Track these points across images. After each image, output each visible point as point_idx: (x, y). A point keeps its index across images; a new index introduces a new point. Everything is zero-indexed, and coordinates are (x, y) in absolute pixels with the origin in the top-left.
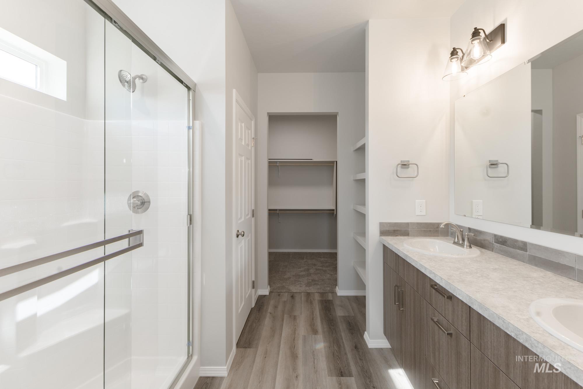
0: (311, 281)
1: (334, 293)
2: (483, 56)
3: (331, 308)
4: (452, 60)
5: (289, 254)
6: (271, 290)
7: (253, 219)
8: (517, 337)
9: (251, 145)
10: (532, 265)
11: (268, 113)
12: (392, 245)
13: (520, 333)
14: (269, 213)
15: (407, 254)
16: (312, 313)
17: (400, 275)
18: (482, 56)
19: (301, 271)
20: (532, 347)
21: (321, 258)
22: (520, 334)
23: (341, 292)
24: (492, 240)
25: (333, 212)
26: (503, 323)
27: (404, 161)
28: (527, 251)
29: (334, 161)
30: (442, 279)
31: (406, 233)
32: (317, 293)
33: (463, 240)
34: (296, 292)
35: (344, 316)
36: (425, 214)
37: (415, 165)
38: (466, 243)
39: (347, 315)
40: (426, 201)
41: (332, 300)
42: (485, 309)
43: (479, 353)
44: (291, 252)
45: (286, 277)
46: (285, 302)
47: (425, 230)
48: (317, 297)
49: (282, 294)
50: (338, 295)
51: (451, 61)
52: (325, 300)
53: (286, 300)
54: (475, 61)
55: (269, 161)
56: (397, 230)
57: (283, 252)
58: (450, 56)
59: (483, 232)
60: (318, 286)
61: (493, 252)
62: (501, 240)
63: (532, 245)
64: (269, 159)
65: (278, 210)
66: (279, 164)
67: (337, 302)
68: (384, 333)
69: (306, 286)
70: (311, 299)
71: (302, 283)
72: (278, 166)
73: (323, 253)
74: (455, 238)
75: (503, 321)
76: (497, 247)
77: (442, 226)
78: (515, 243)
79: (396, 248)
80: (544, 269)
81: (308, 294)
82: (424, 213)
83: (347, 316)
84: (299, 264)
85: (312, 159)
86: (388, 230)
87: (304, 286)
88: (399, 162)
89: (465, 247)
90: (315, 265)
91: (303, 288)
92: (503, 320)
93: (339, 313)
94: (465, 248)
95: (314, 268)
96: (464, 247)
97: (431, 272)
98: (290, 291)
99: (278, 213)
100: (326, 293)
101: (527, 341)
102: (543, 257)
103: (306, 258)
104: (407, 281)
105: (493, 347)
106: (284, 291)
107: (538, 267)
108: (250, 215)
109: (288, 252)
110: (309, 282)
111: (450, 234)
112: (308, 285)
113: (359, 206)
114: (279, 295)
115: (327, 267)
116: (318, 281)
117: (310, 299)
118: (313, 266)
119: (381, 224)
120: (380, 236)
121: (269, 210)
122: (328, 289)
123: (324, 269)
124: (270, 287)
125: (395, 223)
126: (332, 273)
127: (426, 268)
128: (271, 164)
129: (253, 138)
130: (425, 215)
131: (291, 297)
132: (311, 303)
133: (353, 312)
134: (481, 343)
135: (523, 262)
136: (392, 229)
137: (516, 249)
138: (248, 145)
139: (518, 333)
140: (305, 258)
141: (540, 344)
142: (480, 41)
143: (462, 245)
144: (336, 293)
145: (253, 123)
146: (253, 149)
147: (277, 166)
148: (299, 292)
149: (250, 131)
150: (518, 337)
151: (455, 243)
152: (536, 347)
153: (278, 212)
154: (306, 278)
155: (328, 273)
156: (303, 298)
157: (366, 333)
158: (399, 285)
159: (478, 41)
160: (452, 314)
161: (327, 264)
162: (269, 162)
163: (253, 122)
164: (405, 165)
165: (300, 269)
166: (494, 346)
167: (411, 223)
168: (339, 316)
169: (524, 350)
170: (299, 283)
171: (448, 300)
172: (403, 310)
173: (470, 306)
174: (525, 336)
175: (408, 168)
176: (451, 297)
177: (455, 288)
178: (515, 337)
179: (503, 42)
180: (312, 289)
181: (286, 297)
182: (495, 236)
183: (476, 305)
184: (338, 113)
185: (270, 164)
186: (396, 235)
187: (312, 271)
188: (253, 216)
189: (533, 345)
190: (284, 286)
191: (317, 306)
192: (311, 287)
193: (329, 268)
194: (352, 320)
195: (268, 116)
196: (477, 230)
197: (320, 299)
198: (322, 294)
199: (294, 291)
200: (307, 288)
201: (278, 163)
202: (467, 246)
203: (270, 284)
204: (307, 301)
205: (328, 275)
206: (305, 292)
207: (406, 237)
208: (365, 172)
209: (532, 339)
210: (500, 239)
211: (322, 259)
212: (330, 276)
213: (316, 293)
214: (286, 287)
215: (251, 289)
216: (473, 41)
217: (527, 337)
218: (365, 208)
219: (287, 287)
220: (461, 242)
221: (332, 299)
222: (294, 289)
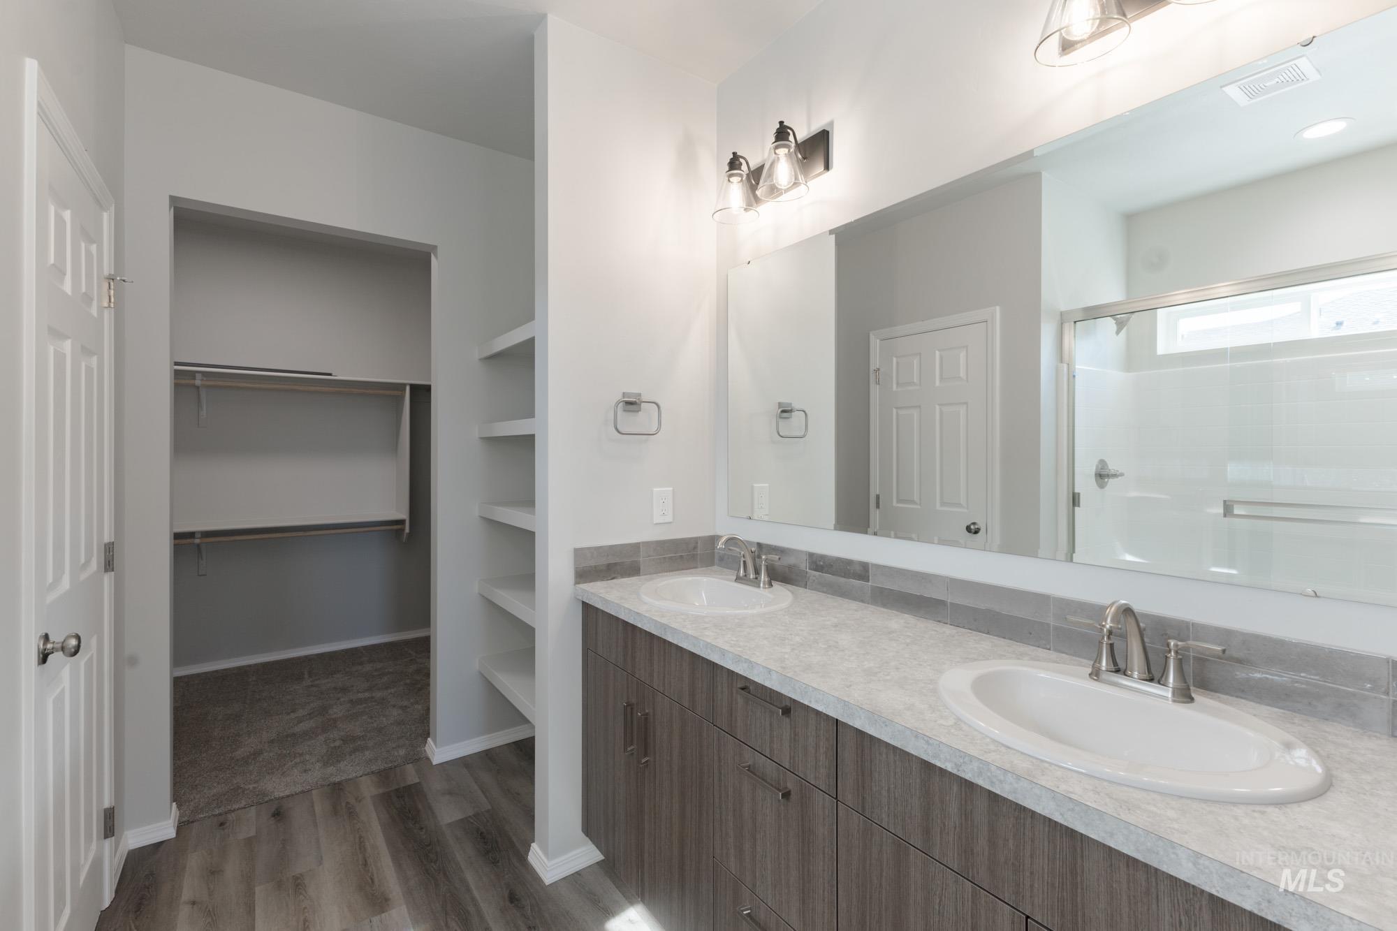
0: (337, 743)
1: (421, 760)
2: (796, 184)
3: (420, 806)
4: (731, 179)
5: (242, 672)
6: (181, 816)
7: (108, 579)
8: (959, 771)
9: (100, 300)
10: (878, 606)
11: (174, 200)
12: (617, 604)
13: (966, 759)
14: (175, 545)
15: (664, 621)
16: (361, 845)
17: (637, 676)
18: (792, 183)
19: (300, 721)
20: (992, 783)
21: (361, 664)
22: (964, 762)
23: (440, 752)
24: (804, 565)
25: (399, 527)
26: (926, 747)
27: (628, 395)
28: (868, 581)
29: (404, 385)
30: (770, 671)
31: (632, 570)
32: (366, 775)
33: (757, 572)
34: (288, 796)
35: (462, 820)
36: (671, 520)
37: (654, 405)
38: (763, 577)
39: (470, 812)
40: (673, 490)
41: (418, 783)
42: (884, 722)
43: (859, 822)
44: (250, 666)
45: (240, 753)
46: (249, 842)
47: (671, 557)
48: (369, 789)
49: (231, 817)
50: (434, 763)
51: (729, 181)
52: (397, 790)
53: (252, 833)
54: (778, 190)
55: (176, 371)
56: (615, 564)
57: (217, 671)
58: (727, 169)
59: (788, 549)
60: (367, 753)
61: (806, 588)
62: (822, 563)
63: (878, 566)
64: (177, 364)
65: (198, 535)
66: (202, 380)
67: (435, 786)
68: (583, 831)
69: (326, 764)
70: (348, 803)
71: (308, 757)
72: (198, 387)
73: (365, 648)
74: (739, 570)
75: (927, 742)
76: (814, 578)
77: (720, 545)
78: (848, 568)
79: (631, 610)
80: (897, 611)
81: (336, 790)
82: (669, 518)
83: (470, 817)
84: (289, 697)
85: (330, 375)
86: (595, 567)
87: (318, 765)
88: (619, 397)
89: (762, 585)
90: (344, 690)
91: (317, 774)
92: (926, 739)
93: (447, 813)
94: (761, 589)
95: (342, 700)
96: (759, 587)
97: (738, 659)
98: (266, 799)
99: (198, 546)
100: (395, 767)
101: (980, 774)
102: (895, 588)
103: (310, 676)
104: (661, 689)
105: (893, 800)
106: (242, 805)
107: (887, 608)
108: (95, 564)
109: (239, 668)
110: (335, 747)
111: (716, 560)
112: (333, 757)
113: (500, 508)
114: (222, 824)
115: (387, 688)
116: (363, 736)
117: (344, 804)
118: (340, 695)
119: (579, 553)
120: (577, 583)
121: (177, 536)
122: (402, 752)
123: (378, 695)
124: (179, 807)
125: (611, 547)
126: (405, 703)
127: (723, 653)
128: (183, 382)
129: (111, 278)
130: (670, 523)
131: (274, 815)
132: (352, 814)
133: (486, 797)
134: (863, 798)
135: (862, 601)
136: (603, 561)
137: (849, 578)
138: (88, 298)
139: (962, 761)
140: (306, 676)
141: (1009, 775)
142: (789, 151)
143: (756, 582)
144: (428, 759)
145: (107, 218)
146: (108, 317)
147: (194, 386)
148: (303, 792)
149: (94, 248)
150: (960, 769)
151: (738, 579)
152: (1001, 782)
153: (197, 541)
154: (322, 738)
155: (394, 706)
156: (318, 808)
157: (534, 846)
158: (634, 701)
159: (786, 150)
160: (790, 746)
161: (385, 679)
162: (177, 374)
163: (105, 215)
164: (631, 404)
165: (293, 716)
166: (895, 799)
167: (644, 543)
168: (449, 825)
169: (963, 793)
170: (298, 760)
171: (784, 717)
172: (647, 762)
173: (837, 720)
174: (975, 764)
175: (638, 411)
176: (789, 708)
177: (805, 688)
178: (955, 771)
179: (827, 167)
180: (348, 769)
181: (250, 823)
182: (811, 555)
183: (861, 719)
184: (435, 247)
185: (179, 381)
186: (614, 576)
187: (337, 711)
188: (109, 565)
189: (994, 780)
190: (239, 787)
191: (374, 815)
192: (342, 765)
193: (393, 690)
194: (488, 821)
195: (172, 209)
196: (775, 546)
197: (381, 791)
198: (383, 776)
199: (282, 795)
200: (331, 770)
201: (198, 376)
202: (764, 584)
203: (176, 797)
204: (335, 811)
205: (395, 712)
206: (322, 786)
207: (634, 579)
208: (534, 417)
209: (993, 768)
210: (820, 561)
211: (368, 668)
212: (400, 712)
213: (364, 778)
214: (247, 787)
215: (98, 839)
216: (777, 147)
217: (981, 766)
218: (534, 514)
219: (251, 787)
220: (752, 576)
221: (417, 780)
222: (277, 787)
